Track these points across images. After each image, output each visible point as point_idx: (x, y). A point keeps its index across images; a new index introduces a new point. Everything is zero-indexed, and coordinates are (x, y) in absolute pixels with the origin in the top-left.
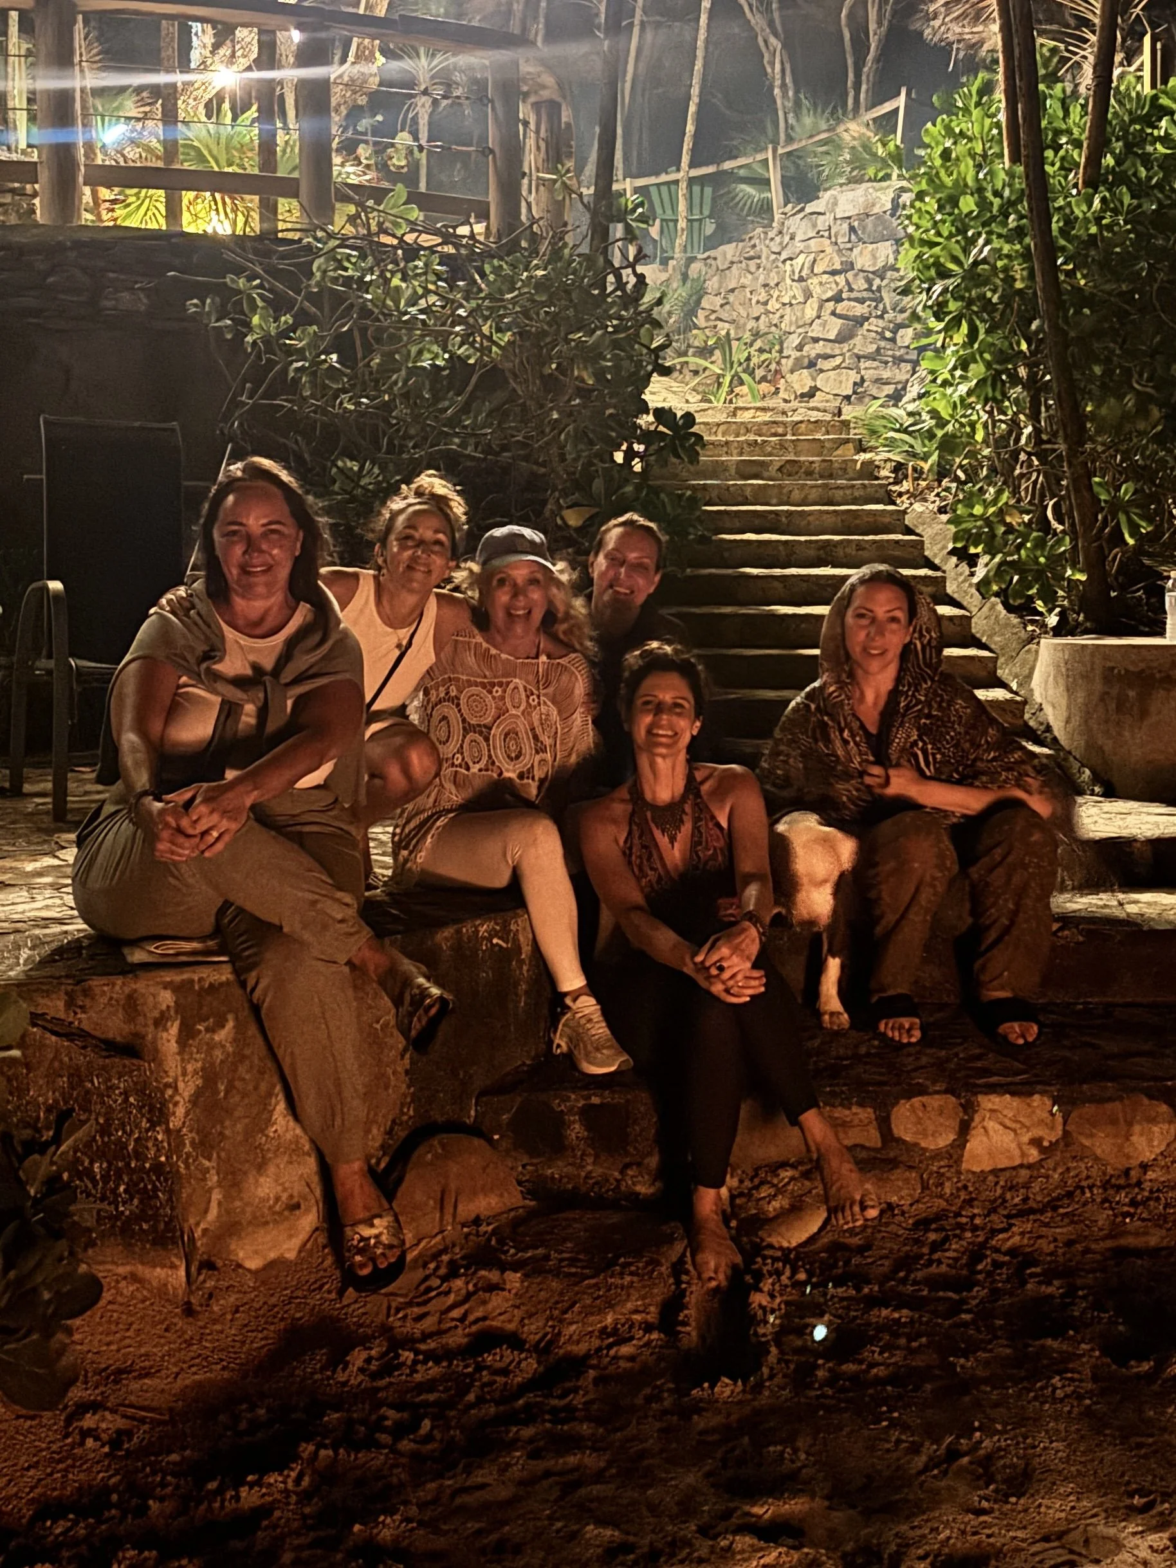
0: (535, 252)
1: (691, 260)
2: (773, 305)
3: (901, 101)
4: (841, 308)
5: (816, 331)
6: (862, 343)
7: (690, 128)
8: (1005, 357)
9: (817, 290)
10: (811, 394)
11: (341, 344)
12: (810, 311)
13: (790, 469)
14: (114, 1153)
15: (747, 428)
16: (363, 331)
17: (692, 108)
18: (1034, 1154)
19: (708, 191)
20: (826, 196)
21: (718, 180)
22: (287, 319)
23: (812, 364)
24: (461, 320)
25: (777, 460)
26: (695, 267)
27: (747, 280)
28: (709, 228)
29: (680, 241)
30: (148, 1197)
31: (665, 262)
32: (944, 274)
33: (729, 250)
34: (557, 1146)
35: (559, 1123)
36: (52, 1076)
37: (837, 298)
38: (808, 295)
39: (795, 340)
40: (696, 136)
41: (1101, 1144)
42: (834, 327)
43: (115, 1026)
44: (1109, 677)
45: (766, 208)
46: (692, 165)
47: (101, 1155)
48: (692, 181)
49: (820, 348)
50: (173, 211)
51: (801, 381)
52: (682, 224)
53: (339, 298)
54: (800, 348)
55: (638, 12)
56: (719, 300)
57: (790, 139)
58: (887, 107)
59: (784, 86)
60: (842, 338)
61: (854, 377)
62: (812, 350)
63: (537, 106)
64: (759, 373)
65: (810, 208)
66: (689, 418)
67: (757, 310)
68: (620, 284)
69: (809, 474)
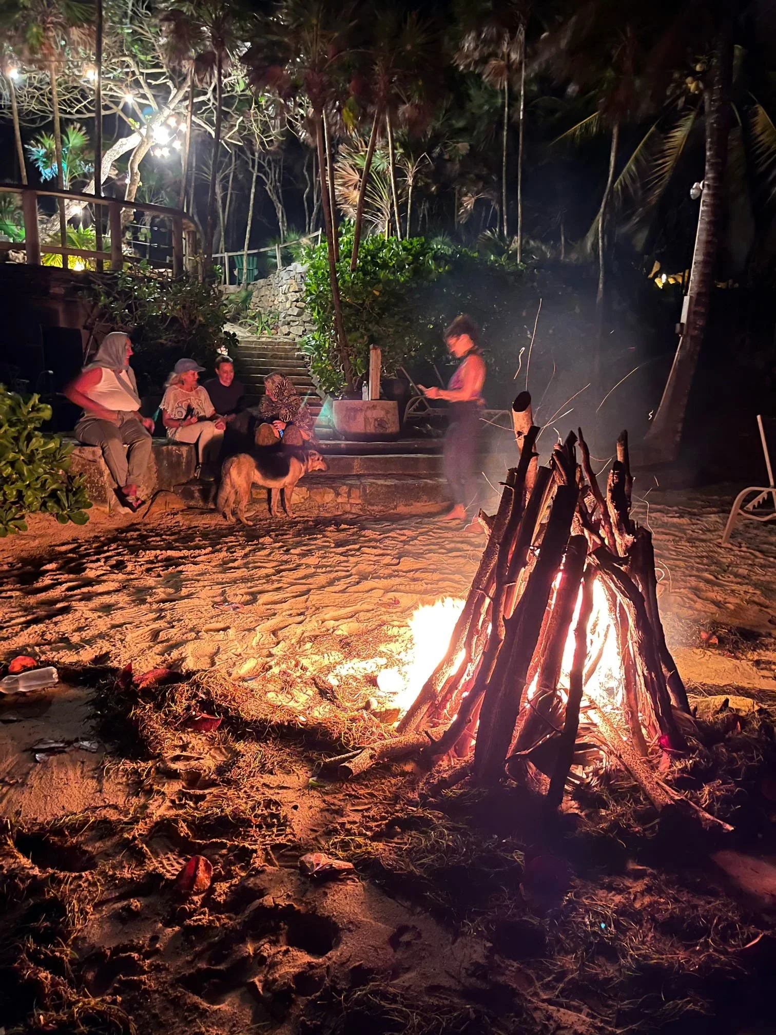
0: (187, 282)
1: (248, 284)
2: (276, 302)
3: (320, 232)
4: (298, 304)
5: (290, 312)
6: (305, 317)
7: (248, 236)
8: (326, 320)
9: (290, 298)
10: (288, 334)
11: (129, 307)
12: (288, 305)
13: (274, 357)
14: (92, 482)
15: (263, 343)
16: (135, 303)
17: (248, 229)
18: (303, 500)
19: (255, 259)
20: (293, 264)
21: (258, 255)
22: (111, 299)
23: (289, 324)
24: (164, 301)
25: (270, 353)
26: (250, 287)
27: (267, 293)
28: (256, 272)
29: (244, 277)
30: (100, 492)
31: (239, 284)
32: (311, 294)
33: (261, 282)
34: (193, 498)
35: (193, 492)
36: (77, 465)
37: (297, 301)
38: (287, 299)
39: (283, 315)
40: (250, 239)
41: (318, 498)
42: (296, 312)
43: (91, 457)
44: (347, 409)
45: (275, 266)
46: (249, 249)
47: (89, 482)
48: (249, 255)
49: (291, 318)
50: (65, 262)
51: (285, 329)
52: (245, 271)
53: (126, 293)
54: (284, 318)
55: (230, 189)
56: (258, 300)
57: (285, 242)
58: (316, 234)
59: (283, 222)
60: (299, 315)
61: (302, 329)
62: (289, 319)
63: (189, 233)
64: (271, 326)
65: (288, 268)
66: (234, 334)
67: (271, 304)
68: (215, 293)
69: (281, 358)
